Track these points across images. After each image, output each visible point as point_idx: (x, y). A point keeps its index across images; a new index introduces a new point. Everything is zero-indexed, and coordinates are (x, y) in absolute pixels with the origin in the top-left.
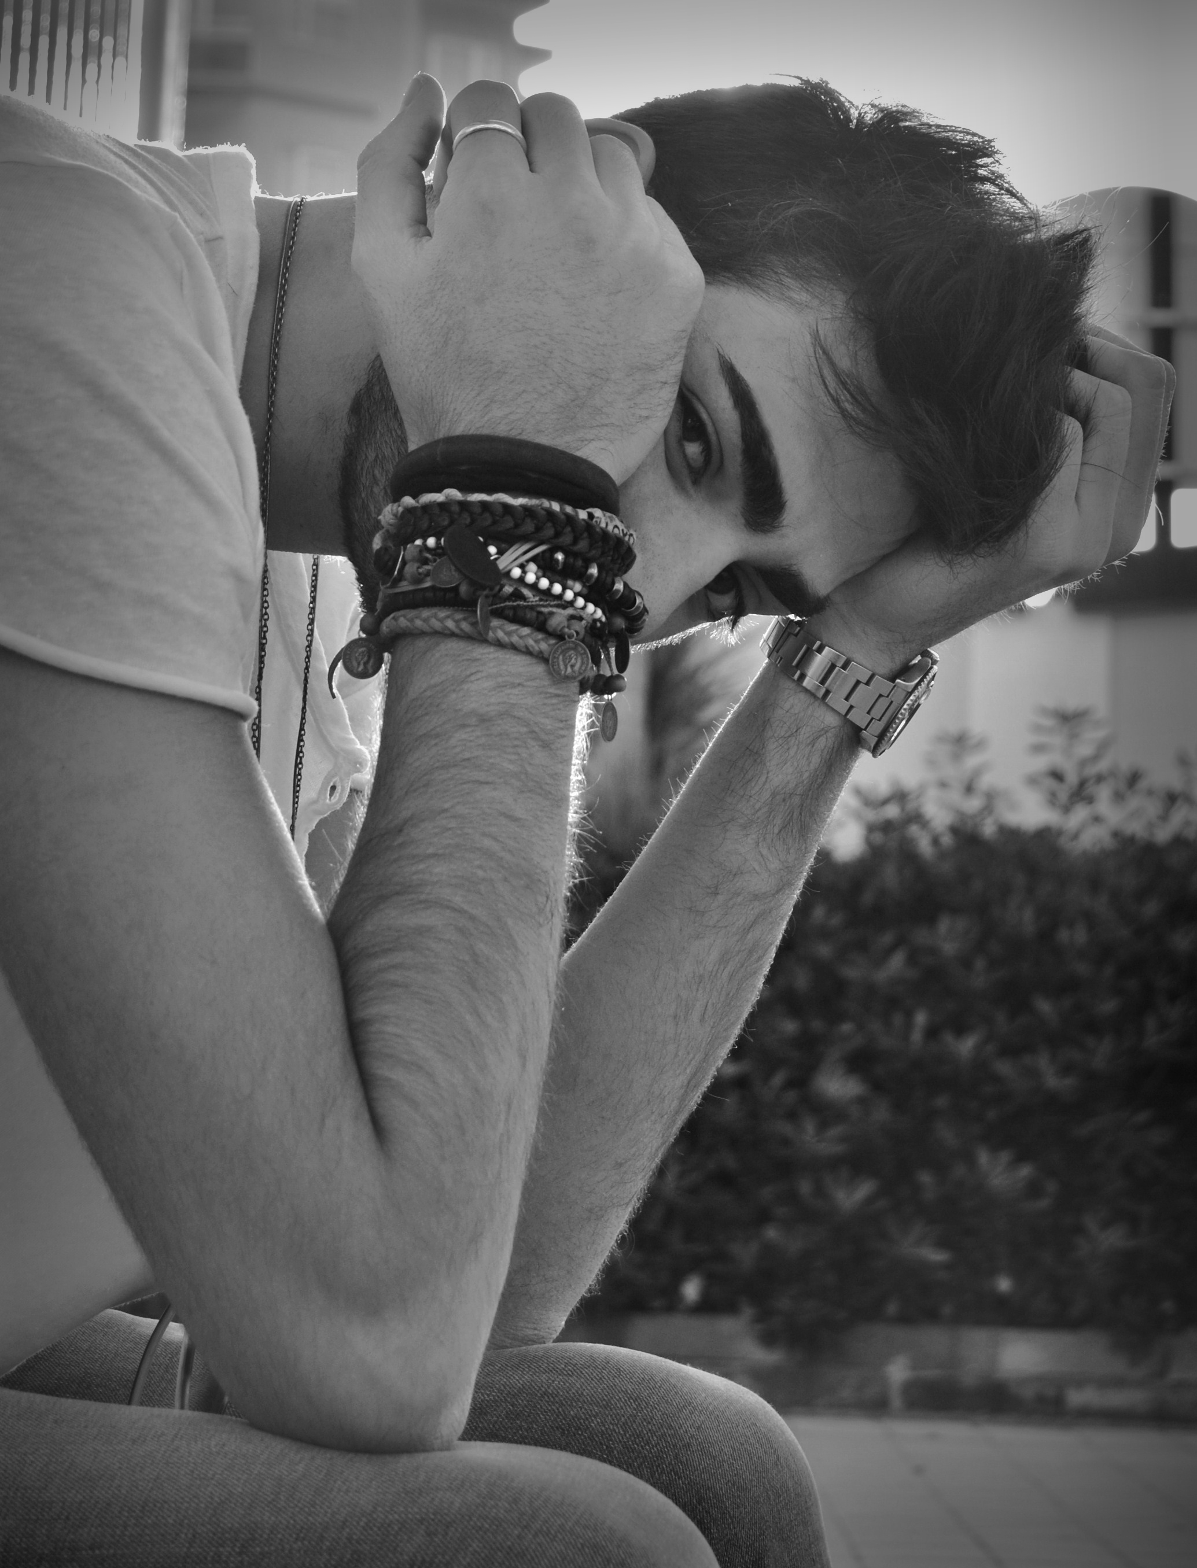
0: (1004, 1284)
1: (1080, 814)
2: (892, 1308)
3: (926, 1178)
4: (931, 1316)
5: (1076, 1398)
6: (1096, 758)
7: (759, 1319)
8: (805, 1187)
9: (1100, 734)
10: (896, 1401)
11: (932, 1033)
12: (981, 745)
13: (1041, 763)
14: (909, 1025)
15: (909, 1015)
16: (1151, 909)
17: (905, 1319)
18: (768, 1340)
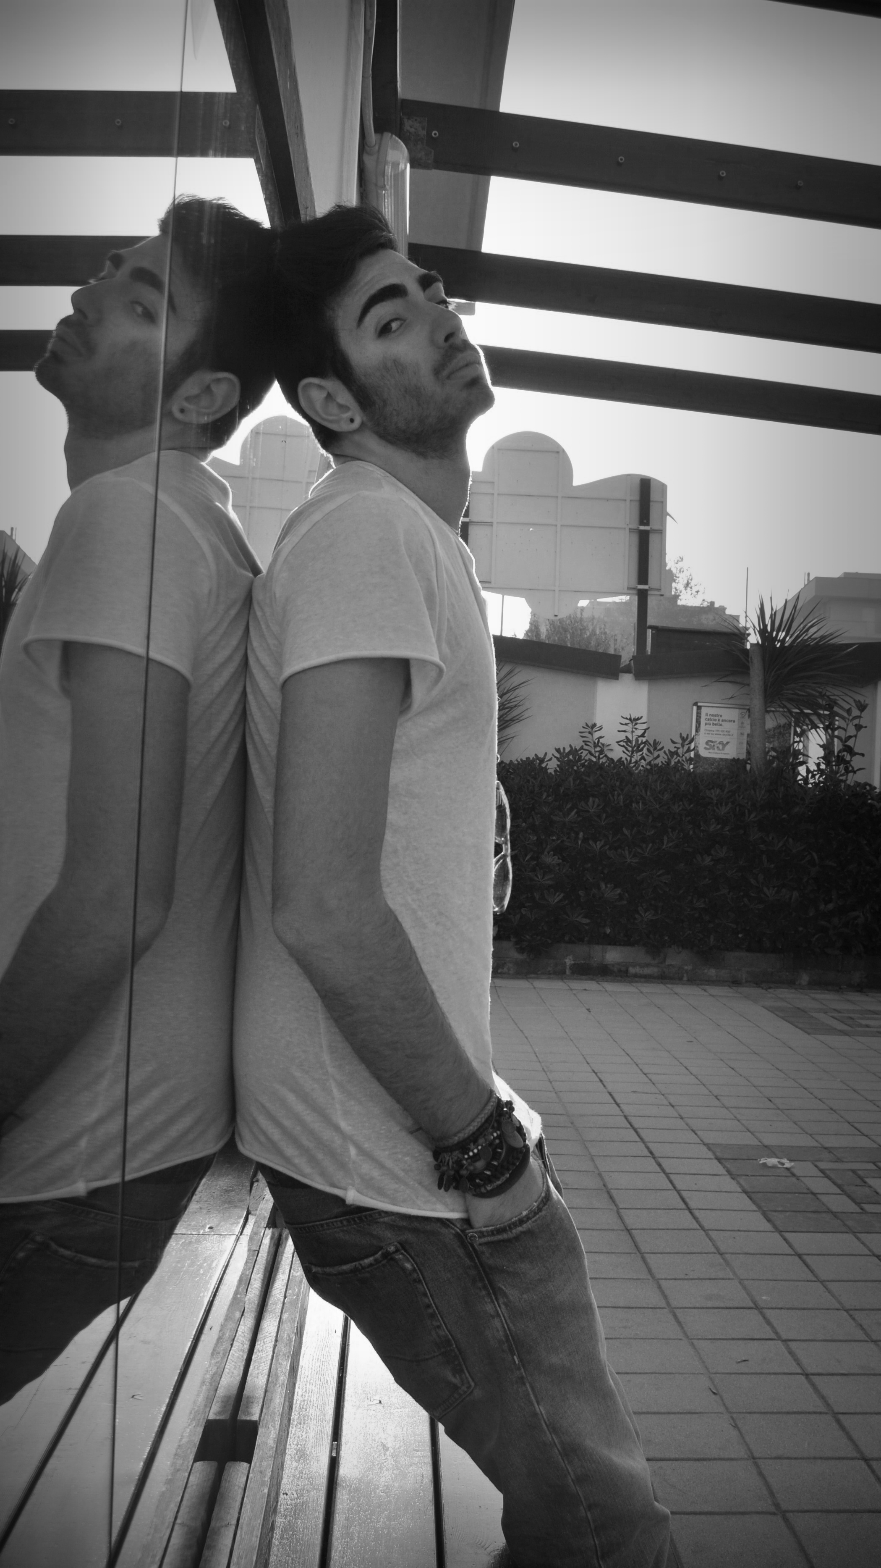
0: (608, 931)
1: (637, 756)
2: (567, 938)
3: (581, 893)
4: (581, 940)
5: (632, 970)
6: (643, 735)
7: (517, 943)
8: (537, 896)
9: (645, 726)
10: (568, 972)
11: (585, 840)
12: (601, 728)
13: (622, 736)
14: (577, 838)
15: (577, 834)
16: (666, 796)
17: (571, 942)
18: (521, 950)
